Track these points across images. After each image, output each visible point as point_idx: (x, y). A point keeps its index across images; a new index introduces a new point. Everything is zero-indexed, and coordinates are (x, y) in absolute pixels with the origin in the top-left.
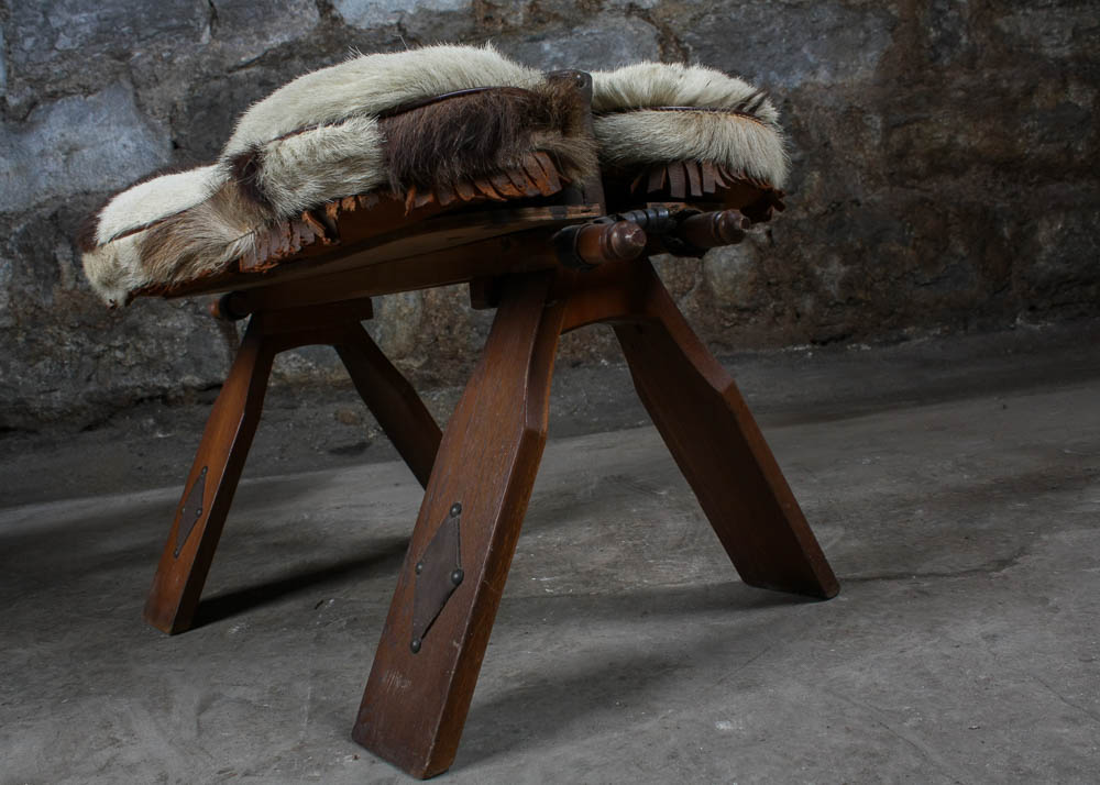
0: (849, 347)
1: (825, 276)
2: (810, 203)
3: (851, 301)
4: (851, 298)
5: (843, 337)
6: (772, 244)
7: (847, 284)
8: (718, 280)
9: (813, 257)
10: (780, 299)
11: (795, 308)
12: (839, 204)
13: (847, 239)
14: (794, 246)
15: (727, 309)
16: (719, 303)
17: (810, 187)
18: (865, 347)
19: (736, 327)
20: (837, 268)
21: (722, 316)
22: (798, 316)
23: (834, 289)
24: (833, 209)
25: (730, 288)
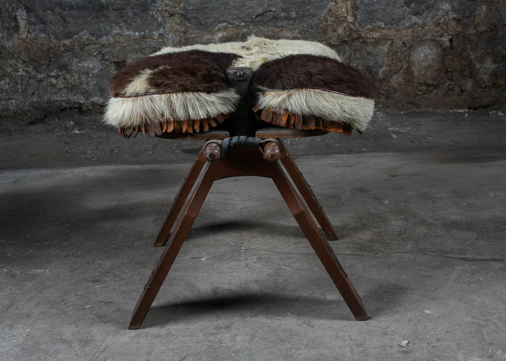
0: (491, 113)
1: (482, 69)
2: (478, 25)
3: (495, 85)
4: (495, 84)
5: (488, 106)
6: (452, 47)
7: (494, 75)
8: (417, 67)
9: (476, 57)
10: (453, 80)
11: (461, 87)
12: (495, 26)
13: (498, 48)
14: (465, 50)
15: (421, 84)
16: (416, 80)
17: (480, 14)
18: (500, 114)
19: (424, 95)
20: (489, 65)
21: (417, 88)
22: (462, 91)
23: (486, 77)
24: (492, 29)
25: (423, 72)
